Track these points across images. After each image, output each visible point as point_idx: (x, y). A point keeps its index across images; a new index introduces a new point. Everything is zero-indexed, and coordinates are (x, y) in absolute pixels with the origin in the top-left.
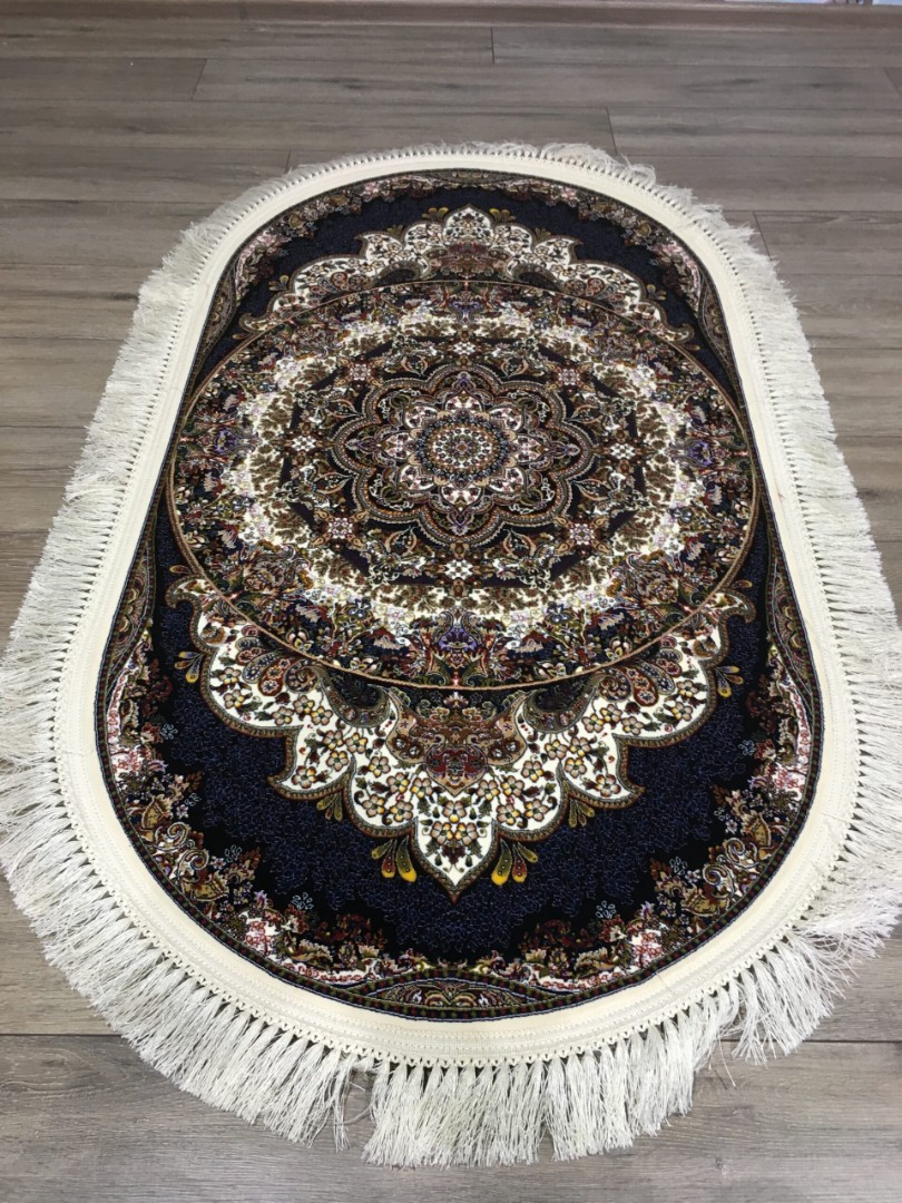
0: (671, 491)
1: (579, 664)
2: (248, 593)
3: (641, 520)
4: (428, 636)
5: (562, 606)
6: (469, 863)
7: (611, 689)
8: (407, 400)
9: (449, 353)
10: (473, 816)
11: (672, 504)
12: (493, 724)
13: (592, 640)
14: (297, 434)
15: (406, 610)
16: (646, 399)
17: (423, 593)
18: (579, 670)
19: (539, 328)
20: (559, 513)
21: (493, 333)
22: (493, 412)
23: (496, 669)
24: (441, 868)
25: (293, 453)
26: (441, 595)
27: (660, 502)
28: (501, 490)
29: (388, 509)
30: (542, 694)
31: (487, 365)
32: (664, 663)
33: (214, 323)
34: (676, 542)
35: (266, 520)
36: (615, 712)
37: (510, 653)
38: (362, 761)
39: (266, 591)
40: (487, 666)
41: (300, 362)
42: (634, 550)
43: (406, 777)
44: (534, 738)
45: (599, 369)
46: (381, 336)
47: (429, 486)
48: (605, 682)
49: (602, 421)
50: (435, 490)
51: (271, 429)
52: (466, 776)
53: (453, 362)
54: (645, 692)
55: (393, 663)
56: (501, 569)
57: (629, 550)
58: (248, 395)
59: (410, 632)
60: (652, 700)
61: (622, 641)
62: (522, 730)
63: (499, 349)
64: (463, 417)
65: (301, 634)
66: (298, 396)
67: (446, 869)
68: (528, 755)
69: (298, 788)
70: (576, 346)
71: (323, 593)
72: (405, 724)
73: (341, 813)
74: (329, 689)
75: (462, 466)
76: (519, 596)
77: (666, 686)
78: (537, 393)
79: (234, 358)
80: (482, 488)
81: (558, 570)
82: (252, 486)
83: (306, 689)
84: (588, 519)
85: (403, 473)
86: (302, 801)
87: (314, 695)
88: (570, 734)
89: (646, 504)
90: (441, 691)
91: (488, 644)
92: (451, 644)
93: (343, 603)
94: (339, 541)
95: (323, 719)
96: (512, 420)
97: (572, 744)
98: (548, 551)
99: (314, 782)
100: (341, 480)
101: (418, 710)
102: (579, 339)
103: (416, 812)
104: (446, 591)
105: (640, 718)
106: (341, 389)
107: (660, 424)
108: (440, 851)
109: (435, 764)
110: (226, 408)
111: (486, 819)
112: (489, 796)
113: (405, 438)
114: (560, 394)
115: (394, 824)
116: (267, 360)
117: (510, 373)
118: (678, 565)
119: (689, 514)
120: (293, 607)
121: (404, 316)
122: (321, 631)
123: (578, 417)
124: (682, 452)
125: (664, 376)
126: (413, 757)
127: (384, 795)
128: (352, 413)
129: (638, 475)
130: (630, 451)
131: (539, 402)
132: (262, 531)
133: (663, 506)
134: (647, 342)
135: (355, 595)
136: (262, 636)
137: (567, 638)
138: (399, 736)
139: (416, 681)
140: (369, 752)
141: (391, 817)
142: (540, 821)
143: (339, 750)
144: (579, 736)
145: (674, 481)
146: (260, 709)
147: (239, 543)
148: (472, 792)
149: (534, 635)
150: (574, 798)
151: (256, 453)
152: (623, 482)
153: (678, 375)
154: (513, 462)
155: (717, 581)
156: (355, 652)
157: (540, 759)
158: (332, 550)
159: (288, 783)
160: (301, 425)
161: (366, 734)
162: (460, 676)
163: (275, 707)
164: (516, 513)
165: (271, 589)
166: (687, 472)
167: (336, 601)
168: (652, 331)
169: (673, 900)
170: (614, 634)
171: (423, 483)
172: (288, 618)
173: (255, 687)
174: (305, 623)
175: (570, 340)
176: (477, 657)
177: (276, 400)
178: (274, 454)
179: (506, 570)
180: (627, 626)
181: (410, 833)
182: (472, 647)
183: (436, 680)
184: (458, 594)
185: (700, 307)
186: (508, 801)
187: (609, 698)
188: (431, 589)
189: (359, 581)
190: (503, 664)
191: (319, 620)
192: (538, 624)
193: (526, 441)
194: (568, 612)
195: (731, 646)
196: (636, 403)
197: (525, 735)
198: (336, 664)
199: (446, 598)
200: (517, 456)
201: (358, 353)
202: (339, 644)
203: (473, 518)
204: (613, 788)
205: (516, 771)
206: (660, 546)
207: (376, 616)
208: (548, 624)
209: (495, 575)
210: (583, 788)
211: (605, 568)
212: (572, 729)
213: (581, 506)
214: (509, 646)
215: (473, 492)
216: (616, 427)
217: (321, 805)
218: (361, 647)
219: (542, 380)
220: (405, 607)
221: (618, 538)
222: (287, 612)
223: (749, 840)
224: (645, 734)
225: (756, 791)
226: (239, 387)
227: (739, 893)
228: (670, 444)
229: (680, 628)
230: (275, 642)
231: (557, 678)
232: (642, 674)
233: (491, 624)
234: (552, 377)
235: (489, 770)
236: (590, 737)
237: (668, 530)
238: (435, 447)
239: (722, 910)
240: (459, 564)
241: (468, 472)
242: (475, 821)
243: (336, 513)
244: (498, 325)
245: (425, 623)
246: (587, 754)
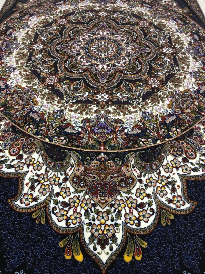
0: (189, 65)
1: (158, 139)
2: (9, 107)
3: (178, 77)
4: (89, 126)
5: (148, 113)
6: (111, 249)
7: (174, 151)
8: (81, 31)
9: (97, 15)
10: (112, 220)
11: (190, 70)
12: (120, 169)
13: (163, 128)
14: (36, 43)
15: (79, 115)
16: (175, 32)
17: (87, 107)
18: (159, 142)
19: (131, 7)
20: (144, 74)
21: (114, 9)
22: (115, 36)
23: (121, 142)
24: (96, 252)
25: (34, 50)
26: (95, 108)
27: (185, 69)
28: (119, 65)
29: (72, 72)
30: (143, 154)
31: (112, 20)
32: (197, 138)
33: (7, 5)
34: (194, 85)
35: (20, 76)
36: (177, 162)
37: (127, 134)
38: (57, 189)
39: (17, 107)
40: (117, 141)
41: (39, 18)
42: (177, 89)
43: (78, 198)
44: (140, 176)
45: (155, 21)
46: (71, 10)
47: (90, 63)
48: (171, 147)
49: (158, 39)
50: (92, 65)
51: (25, 41)
52: (108, 197)
53: (99, 18)
54: (190, 153)
55: (73, 139)
56: (121, 97)
57: (174, 89)
58: (17, 29)
59: (81, 125)
60: (194, 156)
61: (177, 128)
62: (134, 172)
63: (116, 14)
64: (103, 38)
65: (31, 126)
66: (37, 29)
67: (99, 253)
68: (138, 185)
69: (23, 205)
70: (146, 14)
71: (43, 108)
72: (78, 170)
73: (44, 220)
74: (42, 152)
75: (103, 56)
76: (129, 109)
77: (199, 149)
78: (132, 29)
79: (13, 17)
80: (112, 64)
81: (145, 97)
82: (15, 63)
83: (32, 153)
84: (156, 76)
85: (79, 58)
86: (25, 213)
87: (35, 155)
88: (157, 174)
89: (179, 70)
90: (95, 152)
91: (117, 130)
92: (100, 130)
93: (52, 112)
94: (51, 85)
95: (39, 167)
96: (122, 39)
97: (158, 179)
98: (140, 90)
99: (32, 202)
100: (53, 61)
101: (85, 162)
102: (147, 11)
103: (83, 218)
104: (97, 106)
105: (189, 165)
106: (54, 27)
107: (181, 41)
108: (96, 241)
109: (93, 191)
110: (8, 34)
111: (119, 222)
112: (120, 208)
113: (80, 45)
114: (141, 30)
115: (72, 226)
116: (26, 17)
117: (121, 22)
118: (196, 95)
119: (198, 74)
120: (28, 113)
121: (80, 3)
122: (40, 124)
123: (149, 38)
124: (191, 51)
125: (180, 24)
126: (82, 187)
127: (67, 209)
128: (58, 36)
129: (175, 59)
130: (171, 50)
131: (133, 32)
132: (17, 81)
133: (187, 71)
134: (172, 13)
135: (57, 108)
136: (13, 127)
137: (152, 127)
138: (76, 176)
139: (84, 148)
140: (60, 184)
141: (70, 221)
142: (147, 222)
143: (45, 184)
144: (162, 175)
145: (190, 62)
146: (8, 163)
147: (7, 86)
148: (112, 206)
149: (137, 126)
150: (163, 209)
151: (18, 50)
152: (169, 62)
153: (185, 24)
154: (124, 55)
156: (56, 134)
157: (144, 187)
158: (48, 89)
159: (18, 203)
160: (38, 40)
161: (59, 175)
162: (104, 145)
163: (16, 162)
164: (126, 74)
165: (19, 105)
166: (194, 58)
167: (48, 111)
168: (174, 9)
170: (173, 125)
171: (87, 63)
172: (26, 119)
173: (7, 152)
174: (33, 121)
175: (143, 12)
176: (112, 136)
177: (28, 31)
178: (25, 51)
179: (123, 97)
180: (178, 122)
181: (80, 231)
182: (109, 131)
183: (93, 147)
184: (103, 108)
185: (190, 2)
186: (130, 211)
187: (174, 155)
188: (90, 106)
189: (59, 102)
190: (124, 139)
191: (40, 120)
192: (138, 121)
193: (128, 46)
194: (151, 115)
196: (171, 33)
197: (136, 174)
198: (47, 140)
199: (97, 110)
200: (125, 52)
201: (62, 15)
202: (49, 130)
203: (108, 76)
204: (181, 202)
205: (133, 194)
206: (188, 87)
207: (66, 118)
208: (143, 121)
209: (118, 99)
210: (166, 203)
211: (165, 96)
212: (158, 171)
213: (153, 71)
214: (126, 131)
215: (108, 66)
216: (164, 41)
217: (34, 215)
218: (59, 132)
219: (134, 25)
220: (79, 113)
221: (169, 84)
222: (26, 116)
224: (193, 173)
226: (14, 26)
228: (186, 48)
229: (201, 122)
230: (19, 130)
231: (149, 146)
232: (187, 143)
233: (117, 121)
234: (137, 24)
235: (120, 194)
236: (167, 175)
237: (190, 81)
238: (92, 48)
240: (103, 95)
241: (105, 58)
242: (113, 223)
243: (50, 74)
244: (116, 6)
245: (88, 121)
246: (167, 184)
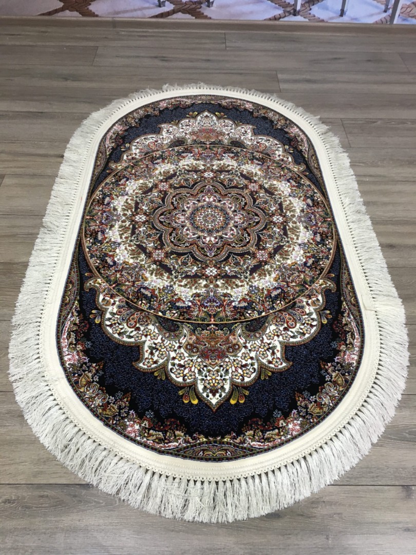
0: (299, 236)
1: (263, 311)
2: (120, 284)
3: (286, 249)
4: (199, 301)
5: (255, 286)
6: (220, 396)
7: (277, 321)
8: (185, 198)
9: (202, 177)
10: (221, 376)
11: (299, 241)
12: (228, 338)
13: (268, 301)
14: (137, 214)
15: (189, 289)
16: (287, 196)
17: (196, 282)
18: (263, 314)
19: (240, 165)
20: (252, 247)
21: (221, 168)
22: (222, 203)
23: (229, 314)
24: (209, 398)
25: (137, 222)
26: (204, 283)
27: (295, 241)
28: (227, 237)
29: (179, 246)
30: (248, 325)
31: (219, 182)
32: (299, 310)
33: (98, 166)
34: (302, 258)
35: (126, 252)
36: (279, 331)
37: (235, 307)
38: (173, 354)
39: (127, 283)
40: (225, 313)
41: (137, 182)
42: (285, 262)
43: (192, 361)
44: (245, 343)
45: (266, 183)
46: (172, 170)
47: (196, 236)
48: (274, 318)
49: (269, 206)
50: (199, 237)
51: (126, 212)
52: (218, 360)
53: (204, 181)
54: (290, 322)
55: (184, 312)
56: (229, 271)
57: (282, 262)
58: (115, 197)
59: (191, 299)
60: (294, 326)
61: (281, 301)
62: (240, 340)
63: (223, 175)
64: (209, 205)
65: (144, 301)
66: (137, 197)
67: (211, 399)
68: (243, 350)
69: (146, 367)
70: (256, 173)
71: (152, 283)
72: (191, 339)
73: (164, 377)
74: (157, 324)
75: (210, 227)
76: (237, 283)
77: (300, 320)
78: (240, 194)
79: (108, 181)
80: (219, 236)
81: (253, 271)
82: (119, 237)
83: (148, 325)
84: (264, 249)
85: (185, 230)
86: (148, 373)
87: (151, 327)
88: (260, 341)
89: (288, 242)
90: (206, 324)
91: (225, 303)
92: (209, 304)
93: (161, 287)
94: (158, 261)
95: (155, 338)
96: (230, 206)
97: (261, 345)
98: (248, 263)
99: (153, 364)
100: (157, 234)
101: (196, 332)
102: (257, 170)
103: (197, 375)
104: (206, 281)
105: (289, 333)
106: (155, 194)
107: (293, 207)
108: (208, 391)
109: (204, 355)
110: (105, 203)
111: (227, 377)
112: (228, 368)
113: (185, 215)
114: (250, 195)
115: (188, 381)
116: (122, 181)
117: (228, 185)
118: (303, 268)
119: (307, 246)
120: (140, 289)
121: (181, 161)
122: (152, 300)
123: (258, 204)
124: (303, 219)
125: (294, 186)
126: (194, 352)
127: (183, 369)
128: (161, 204)
129: (285, 229)
130: (281, 219)
131: (241, 198)
132: (124, 257)
133: (296, 243)
134: (286, 171)
135: (167, 284)
136: (127, 303)
137: (258, 300)
138: (189, 344)
139: (195, 320)
140: (175, 351)
141: (186, 377)
142: (250, 377)
143: (162, 350)
144: (264, 342)
145: (300, 232)
146: (128, 334)
147: (115, 262)
148: (221, 366)
149: (244, 300)
150: (263, 368)
151: (120, 223)
152: (279, 232)
153: (299, 185)
154: (231, 225)
155: (319, 274)
156: (168, 308)
157: (248, 352)
158: (156, 264)
159: (141, 365)
160: (139, 210)
161: (174, 343)
162: (214, 317)
163: (134, 333)
164: (234, 247)
165: (129, 282)
166: (306, 228)
167: (158, 286)
168: (288, 166)
169: (304, 408)
170: (277, 298)
171: (193, 235)
172: (138, 295)
173: (125, 325)
174: (146, 297)
175: (253, 171)
176: (221, 309)
177: (127, 200)
178: (128, 223)
179: (231, 271)
180: (283, 294)
181: (195, 384)
182: (218, 305)
183: (203, 320)
184: (211, 282)
185: (308, 156)
186: (236, 369)
187: (276, 325)
188: (199, 280)
189: (168, 278)
190: (232, 312)
191: (152, 295)
192: (245, 294)
193: (236, 215)
194: (258, 288)
195: (327, 302)
196: (283, 198)
197: (242, 342)
198: (160, 314)
199: (206, 284)
200: (233, 222)
201: (162, 178)
202: (161, 305)
203: (216, 249)
204: (279, 363)
205: (239, 357)
206: (295, 260)
207: (176, 293)
208: (250, 294)
209: (226, 273)
210: (267, 363)
211: (273, 269)
212: (261, 339)
213: (261, 243)
214: (233, 304)
215: (215, 238)
216: (275, 208)
217: (156, 374)
218: (170, 306)
219: (242, 188)
220: (188, 288)
221: (277, 257)
222: (137, 292)
223: (335, 383)
224: (292, 340)
225: (338, 363)
226: (111, 194)
227: (331, 404)
228: (298, 216)
229: (305, 295)
230: (133, 305)
231: (254, 317)
232: (289, 315)
233: (225, 295)
234: (246, 187)
235: (227, 357)
236: (269, 342)
237: (298, 253)
238: (198, 218)
239: (325, 412)
240: (211, 269)
241: (213, 229)
242: (222, 379)
243: (156, 248)
244: (222, 165)
245: (198, 295)
246: (268, 349)
